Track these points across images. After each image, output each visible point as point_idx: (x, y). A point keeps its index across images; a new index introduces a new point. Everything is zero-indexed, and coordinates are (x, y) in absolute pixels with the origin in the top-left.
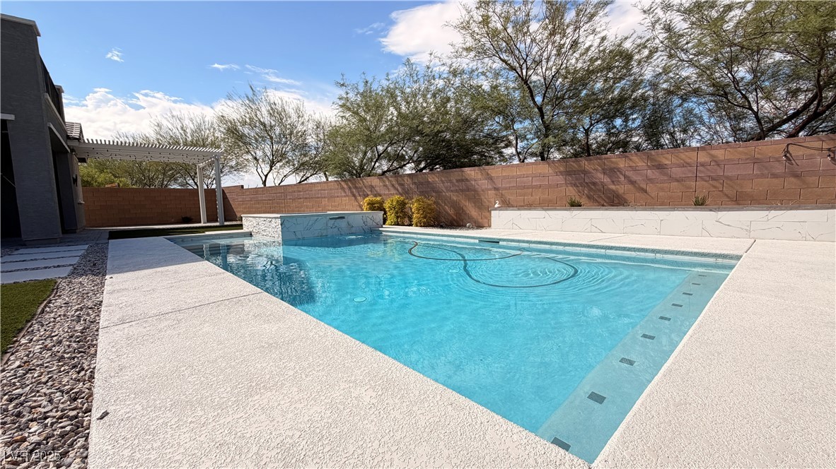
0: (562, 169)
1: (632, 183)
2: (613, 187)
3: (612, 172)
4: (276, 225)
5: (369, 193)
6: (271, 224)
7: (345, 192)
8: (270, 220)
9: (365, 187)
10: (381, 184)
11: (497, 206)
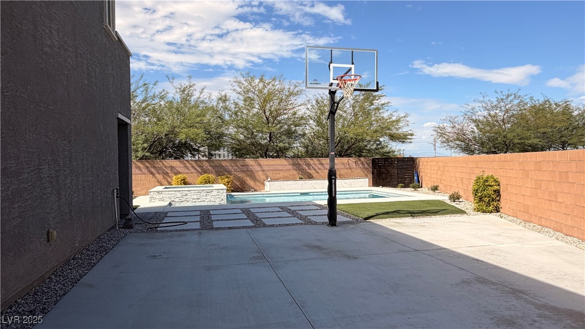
0: (291, 163)
1: (315, 169)
2: (309, 171)
3: (308, 165)
4: (218, 194)
5: (169, 172)
6: (210, 194)
7: (141, 171)
8: (209, 191)
9: (165, 167)
10: (181, 165)
11: (269, 179)
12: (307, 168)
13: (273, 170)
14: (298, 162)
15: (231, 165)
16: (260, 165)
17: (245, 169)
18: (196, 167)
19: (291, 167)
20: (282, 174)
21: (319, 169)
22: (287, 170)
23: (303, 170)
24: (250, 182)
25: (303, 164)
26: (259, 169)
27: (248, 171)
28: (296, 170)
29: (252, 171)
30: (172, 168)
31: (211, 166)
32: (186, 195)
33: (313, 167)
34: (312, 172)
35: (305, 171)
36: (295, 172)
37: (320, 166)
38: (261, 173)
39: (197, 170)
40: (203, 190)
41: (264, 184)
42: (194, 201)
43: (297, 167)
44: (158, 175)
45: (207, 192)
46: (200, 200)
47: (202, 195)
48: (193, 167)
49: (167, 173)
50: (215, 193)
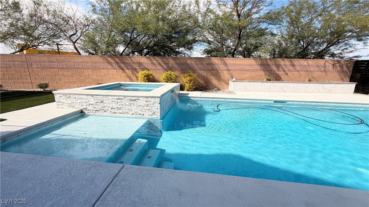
4: (147, 103)
5: (137, 68)
6: (135, 102)
7: (112, 66)
8: (134, 98)
9: (133, 63)
10: (149, 62)
11: (234, 79)
12: (275, 69)
13: (240, 70)
14: (267, 62)
15: (197, 63)
16: (226, 64)
17: (211, 68)
18: (162, 64)
19: (258, 67)
20: (248, 74)
21: (289, 70)
22: (253, 70)
23: (271, 70)
24: (215, 82)
25: (273, 65)
26: (225, 69)
27: (213, 69)
28: (264, 70)
29: (217, 70)
30: (140, 64)
31: (177, 63)
32: (102, 102)
33: (283, 68)
34: (281, 73)
35: (273, 72)
36: (262, 73)
37: (291, 68)
38: (226, 73)
39: (163, 67)
40: (125, 97)
41: (228, 84)
42: (113, 111)
43: (265, 68)
44: (127, 71)
45: (131, 100)
46: (121, 111)
47: (123, 103)
48: (159, 64)
49: (136, 68)
50: (142, 102)
